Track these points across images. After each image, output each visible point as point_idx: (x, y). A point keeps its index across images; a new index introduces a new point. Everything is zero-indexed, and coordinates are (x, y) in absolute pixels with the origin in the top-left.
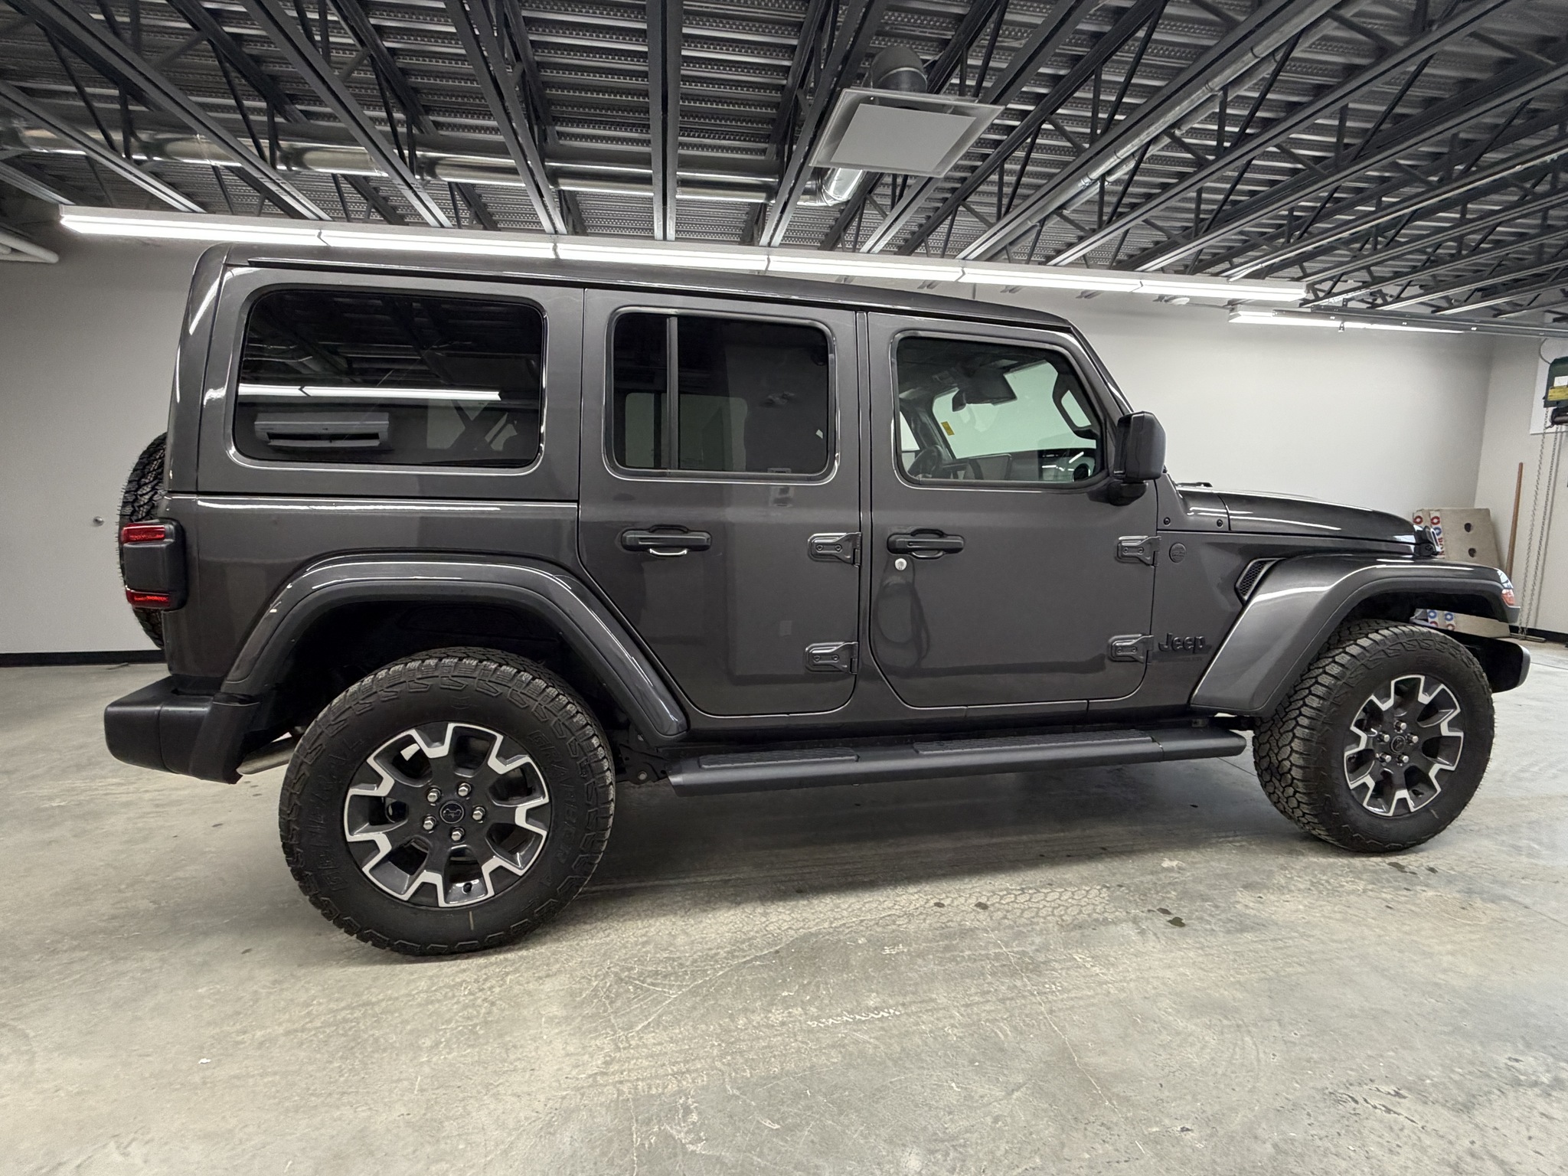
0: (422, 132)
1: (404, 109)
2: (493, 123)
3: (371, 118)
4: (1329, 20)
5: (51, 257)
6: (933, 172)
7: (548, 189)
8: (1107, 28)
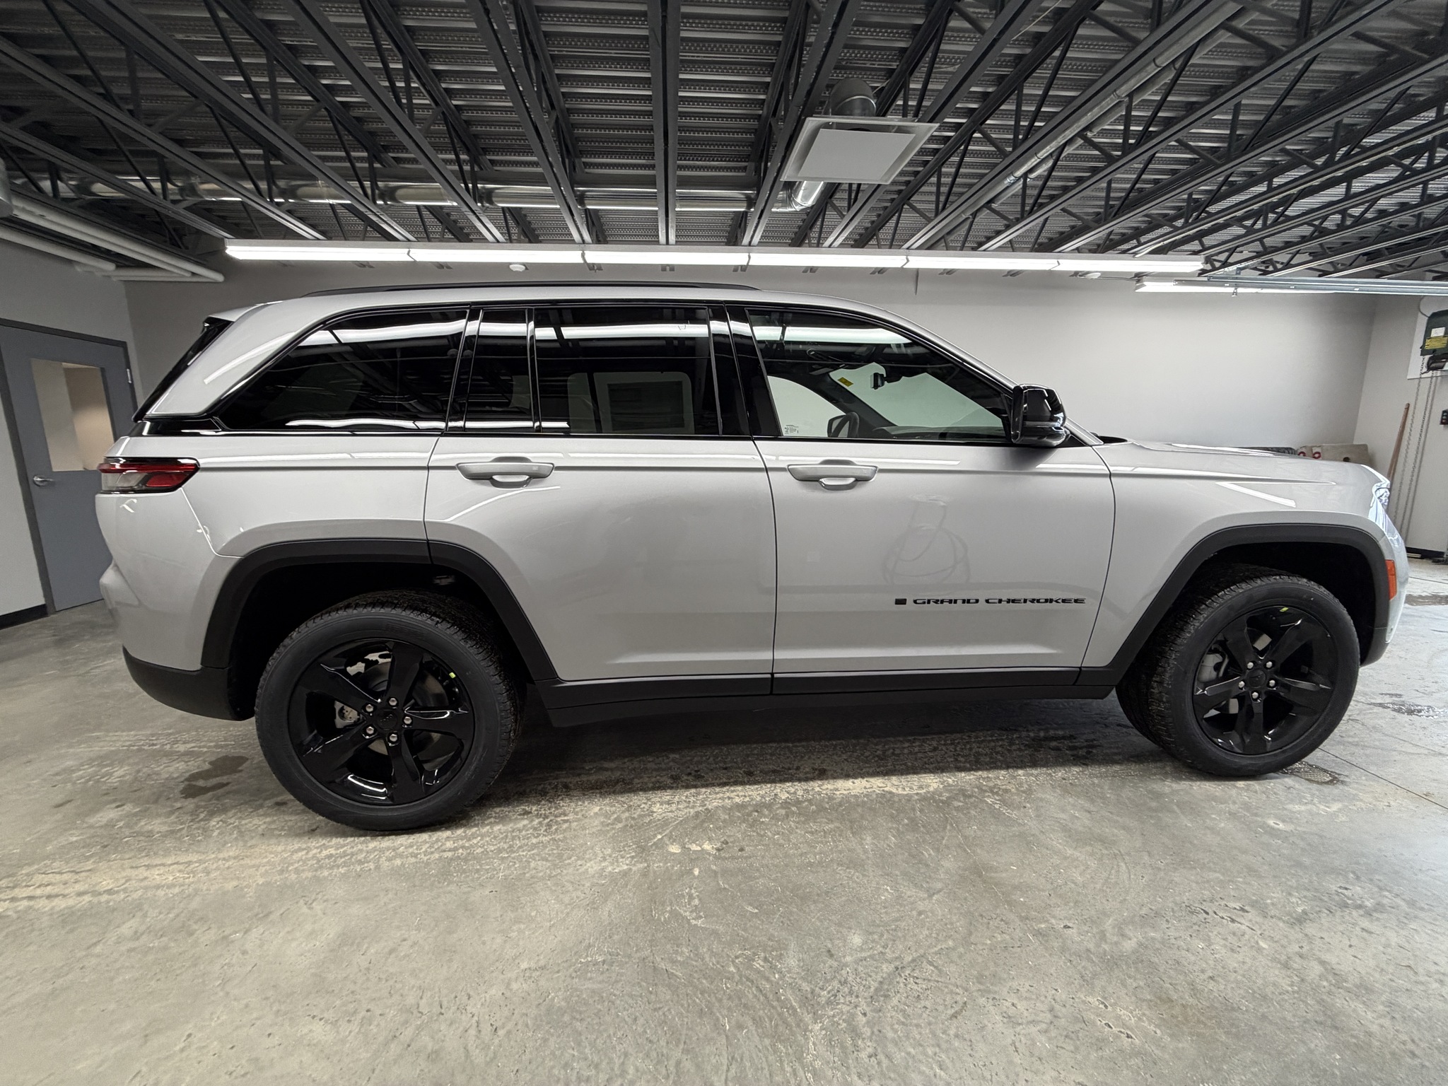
0: (481, 169)
1: (468, 152)
2: (535, 159)
3: (443, 160)
4: (1221, 32)
5: (219, 278)
6: (881, 180)
7: (577, 208)
8: (1028, 51)
